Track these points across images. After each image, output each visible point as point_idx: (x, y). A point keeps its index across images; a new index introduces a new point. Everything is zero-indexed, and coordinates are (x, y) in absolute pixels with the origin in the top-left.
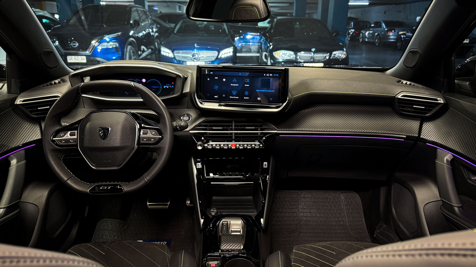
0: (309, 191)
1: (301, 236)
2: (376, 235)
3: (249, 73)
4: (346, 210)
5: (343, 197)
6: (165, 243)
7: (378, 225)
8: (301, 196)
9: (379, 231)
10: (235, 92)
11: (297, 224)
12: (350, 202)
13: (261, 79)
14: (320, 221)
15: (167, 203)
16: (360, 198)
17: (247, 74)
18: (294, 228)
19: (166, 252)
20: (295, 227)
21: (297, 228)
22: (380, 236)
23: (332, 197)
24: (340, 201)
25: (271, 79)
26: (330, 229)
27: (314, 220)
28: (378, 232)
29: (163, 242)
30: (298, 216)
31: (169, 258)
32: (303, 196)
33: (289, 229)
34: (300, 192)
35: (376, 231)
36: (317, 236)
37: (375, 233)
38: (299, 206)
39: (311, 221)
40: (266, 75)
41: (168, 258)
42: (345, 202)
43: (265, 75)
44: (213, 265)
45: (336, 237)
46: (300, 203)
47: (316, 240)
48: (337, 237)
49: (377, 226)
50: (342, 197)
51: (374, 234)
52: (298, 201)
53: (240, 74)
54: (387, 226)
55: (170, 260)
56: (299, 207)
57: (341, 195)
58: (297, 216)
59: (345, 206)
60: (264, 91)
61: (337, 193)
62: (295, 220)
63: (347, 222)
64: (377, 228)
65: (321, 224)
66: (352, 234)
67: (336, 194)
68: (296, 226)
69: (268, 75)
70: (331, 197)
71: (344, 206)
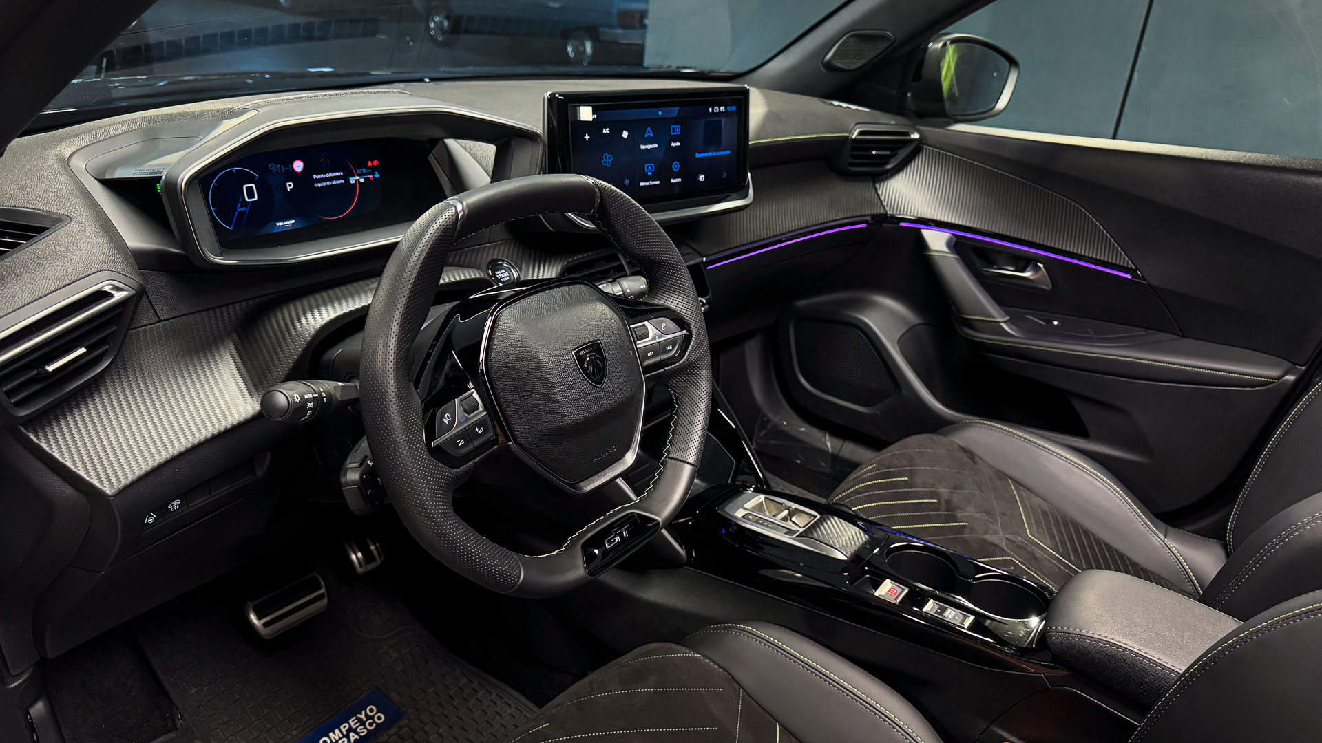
3: (677, 108)
10: (651, 166)
13: (702, 123)
17: (674, 111)
25: (723, 120)
40: (713, 110)
43: (710, 110)
53: (660, 113)
60: (710, 154)
69: (716, 110)
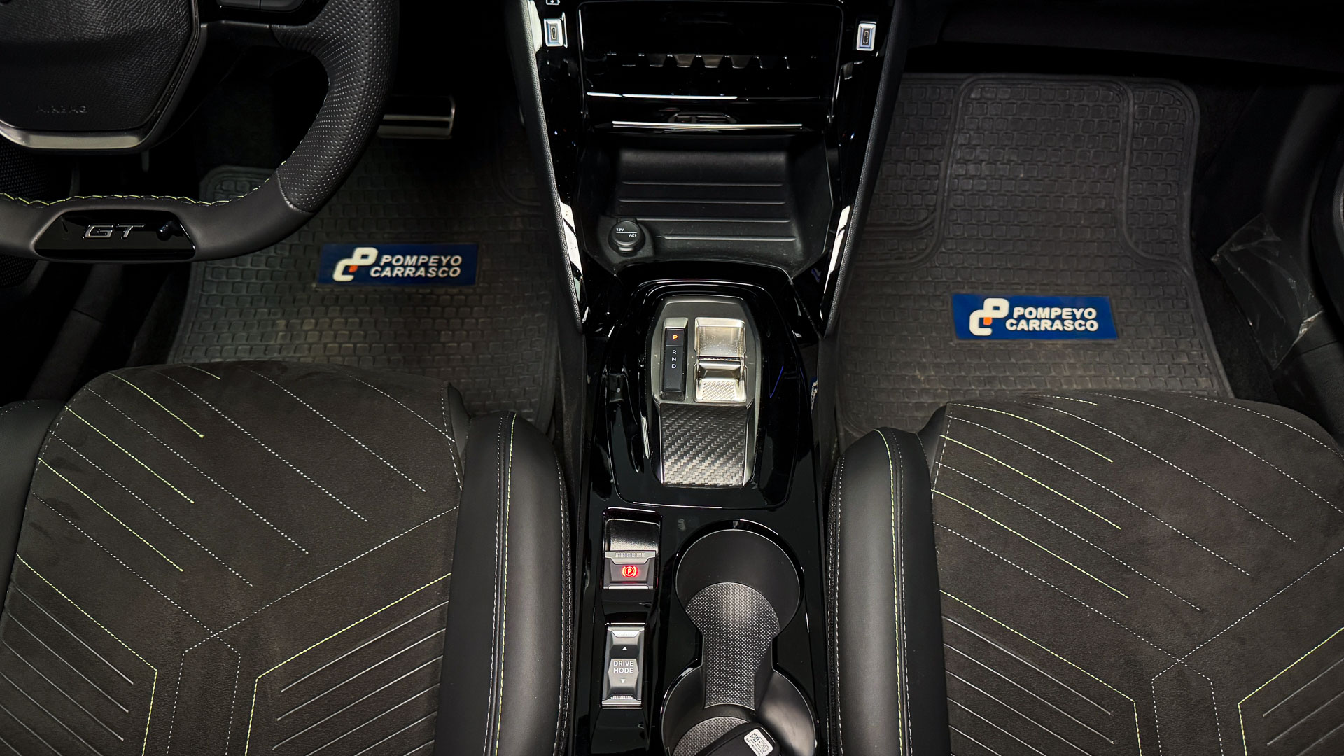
0: (1004, 76)
1: (944, 250)
2: (1221, 256)
4: (1132, 153)
5: (1135, 104)
6: (456, 261)
7: (1243, 228)
8: (969, 98)
9: (1240, 248)
11: (935, 206)
12: (1156, 123)
14: (1023, 194)
15: (446, 119)
16: (1197, 111)
18: (923, 221)
19: (447, 428)
20: (927, 218)
21: (933, 222)
22: (1239, 269)
23: (1091, 104)
24: (1119, 121)
26: (1055, 226)
27: (1002, 192)
28: (1233, 250)
29: (449, 258)
30: (942, 175)
31: (460, 454)
32: (979, 96)
33: (901, 225)
34: (969, 81)
35: (1226, 244)
36: (1001, 251)
37: (1218, 251)
38: (952, 139)
39: (989, 195)
41: (456, 455)
42: (1134, 123)
44: (629, 571)
45: (1070, 256)
46: (962, 126)
47: (996, 268)
48: (1073, 256)
49: (1240, 230)
50: (1131, 103)
51: (1215, 253)
52: (953, 117)
54: (1279, 239)
55: (463, 463)
56: (954, 139)
57: (1131, 95)
58: (938, 175)
59: (1132, 140)
61: (1115, 86)
62: (932, 191)
63: (1121, 201)
64: (1234, 235)
65: (1024, 208)
66: (1131, 245)
67: (1109, 89)
68: (932, 213)
70: (1085, 102)
71: (1129, 139)
